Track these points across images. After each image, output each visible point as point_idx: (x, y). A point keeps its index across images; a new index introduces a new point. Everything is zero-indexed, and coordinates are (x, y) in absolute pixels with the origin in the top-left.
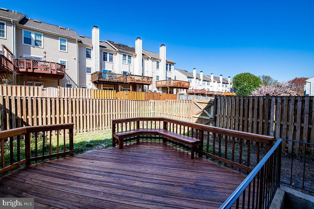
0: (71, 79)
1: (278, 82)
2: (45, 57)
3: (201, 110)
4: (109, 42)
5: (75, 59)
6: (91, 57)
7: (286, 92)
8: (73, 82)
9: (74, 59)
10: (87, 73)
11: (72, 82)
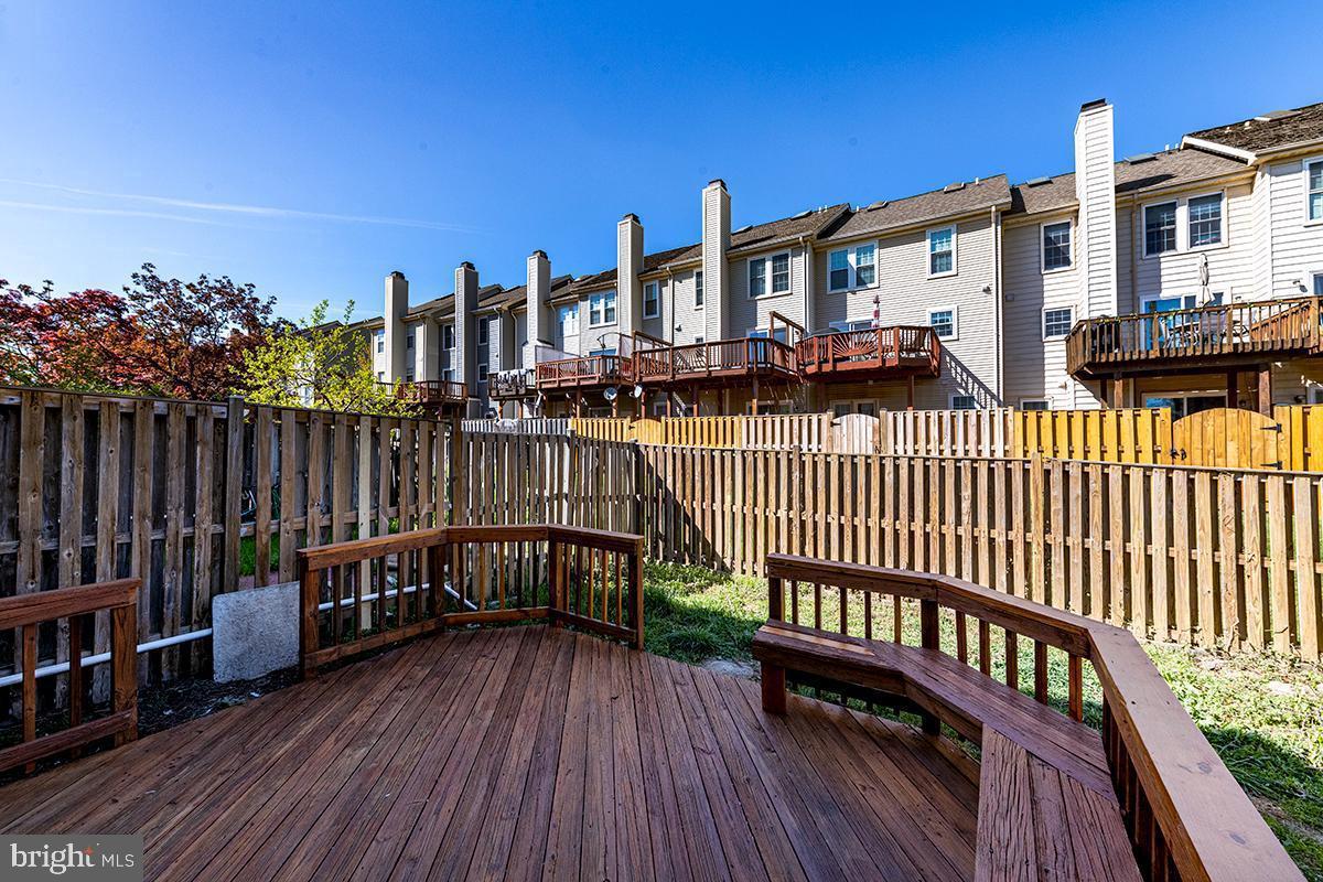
0: (970, 374)
2: (877, 314)
4: (1204, 138)
5: (987, 290)
6: (1072, 258)
8: (981, 385)
9: (984, 291)
10: (1050, 338)
11: (976, 386)
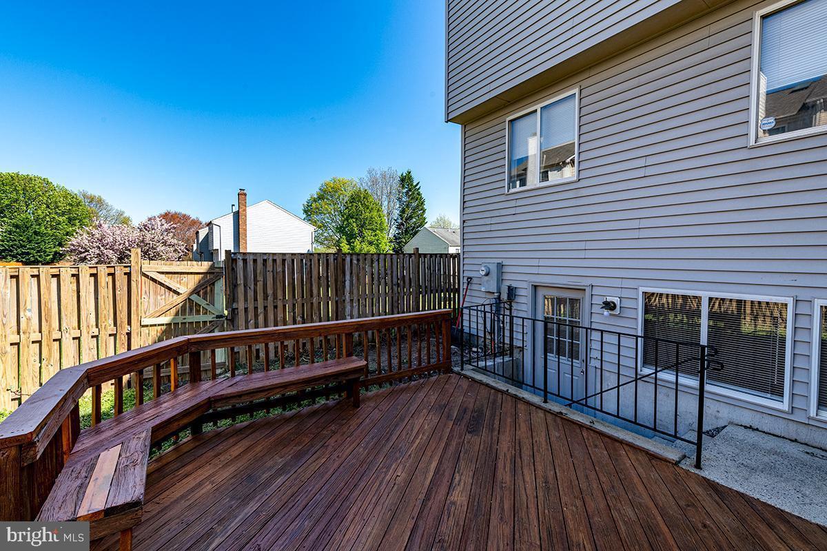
1: (125, 215)
3: (175, 296)
7: (166, 242)
